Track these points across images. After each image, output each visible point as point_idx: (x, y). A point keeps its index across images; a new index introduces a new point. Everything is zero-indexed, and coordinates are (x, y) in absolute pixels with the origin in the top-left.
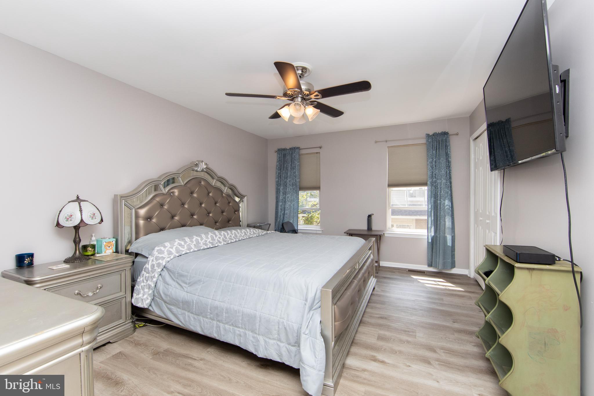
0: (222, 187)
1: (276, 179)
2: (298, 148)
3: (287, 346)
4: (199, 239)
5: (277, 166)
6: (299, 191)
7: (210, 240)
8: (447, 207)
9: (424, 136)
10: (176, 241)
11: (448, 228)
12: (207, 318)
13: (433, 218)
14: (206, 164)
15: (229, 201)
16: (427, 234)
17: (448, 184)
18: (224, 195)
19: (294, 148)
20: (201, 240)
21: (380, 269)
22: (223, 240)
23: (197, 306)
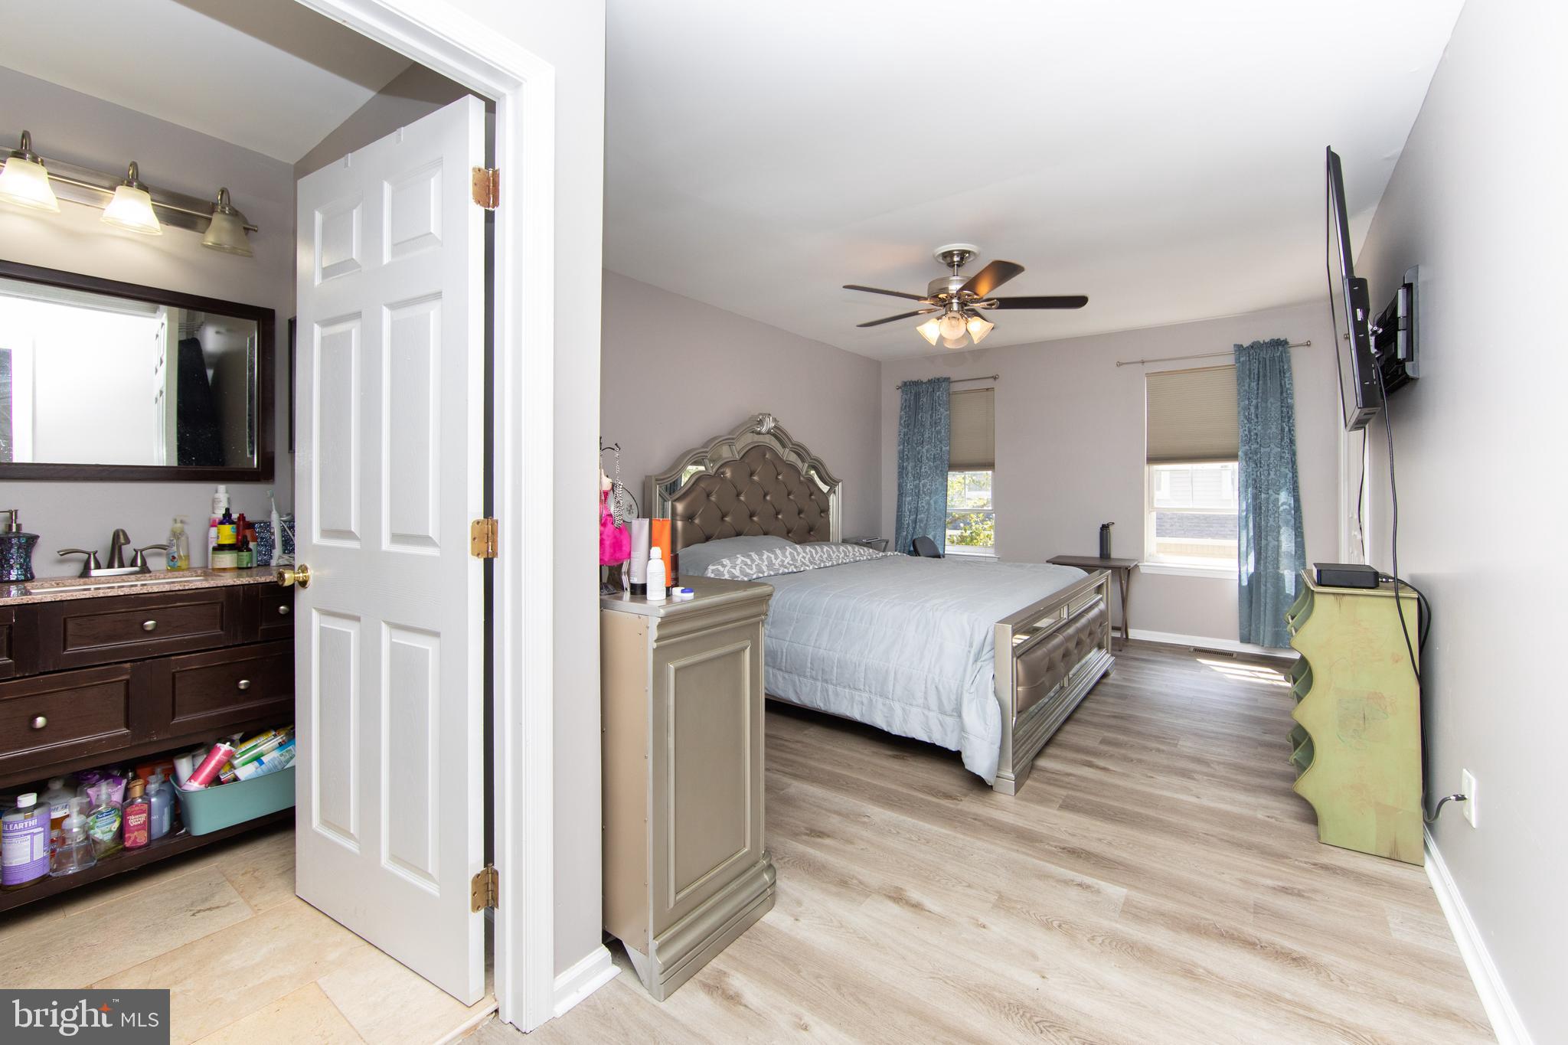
0: (799, 463)
1: (899, 446)
2: (947, 380)
3: (939, 716)
4: (773, 556)
5: (901, 418)
6: (949, 473)
7: (788, 560)
8: (1285, 507)
9: (1232, 349)
10: (737, 558)
11: (1288, 554)
12: (805, 676)
13: (1251, 534)
14: (775, 420)
15: (812, 490)
16: (1238, 570)
17: (1287, 455)
18: (802, 478)
19: (938, 379)
20: (776, 559)
21: (1130, 643)
22: (811, 563)
23: (789, 658)
